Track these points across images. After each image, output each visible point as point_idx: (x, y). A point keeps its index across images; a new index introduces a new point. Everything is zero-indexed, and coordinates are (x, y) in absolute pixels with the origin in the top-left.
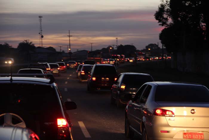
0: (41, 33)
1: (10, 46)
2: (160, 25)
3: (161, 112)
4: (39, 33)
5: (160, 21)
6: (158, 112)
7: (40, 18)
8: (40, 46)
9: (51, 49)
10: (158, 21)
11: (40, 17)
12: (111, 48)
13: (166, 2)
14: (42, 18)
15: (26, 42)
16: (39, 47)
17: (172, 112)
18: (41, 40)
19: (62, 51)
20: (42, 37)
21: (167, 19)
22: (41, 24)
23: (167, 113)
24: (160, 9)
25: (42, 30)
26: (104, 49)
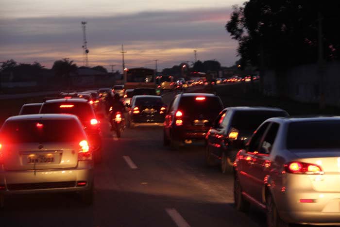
0: (86, 45)
1: (42, 65)
2: (233, 38)
3: (300, 168)
4: (83, 47)
5: (233, 34)
6: (294, 167)
7: (83, 25)
8: (85, 65)
9: (100, 68)
10: (230, 34)
11: (84, 23)
12: (184, 66)
13: (240, 10)
14: (86, 25)
15: (64, 61)
16: (83, 68)
17: (318, 167)
18: (85, 56)
19: (115, 72)
20: (87, 52)
21: (241, 31)
22: (84, 34)
23: (310, 168)
24: (233, 18)
25: (86, 42)
26: (175, 67)
